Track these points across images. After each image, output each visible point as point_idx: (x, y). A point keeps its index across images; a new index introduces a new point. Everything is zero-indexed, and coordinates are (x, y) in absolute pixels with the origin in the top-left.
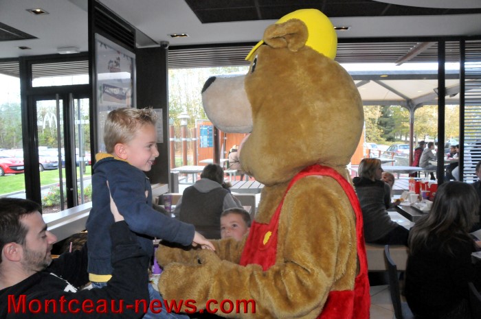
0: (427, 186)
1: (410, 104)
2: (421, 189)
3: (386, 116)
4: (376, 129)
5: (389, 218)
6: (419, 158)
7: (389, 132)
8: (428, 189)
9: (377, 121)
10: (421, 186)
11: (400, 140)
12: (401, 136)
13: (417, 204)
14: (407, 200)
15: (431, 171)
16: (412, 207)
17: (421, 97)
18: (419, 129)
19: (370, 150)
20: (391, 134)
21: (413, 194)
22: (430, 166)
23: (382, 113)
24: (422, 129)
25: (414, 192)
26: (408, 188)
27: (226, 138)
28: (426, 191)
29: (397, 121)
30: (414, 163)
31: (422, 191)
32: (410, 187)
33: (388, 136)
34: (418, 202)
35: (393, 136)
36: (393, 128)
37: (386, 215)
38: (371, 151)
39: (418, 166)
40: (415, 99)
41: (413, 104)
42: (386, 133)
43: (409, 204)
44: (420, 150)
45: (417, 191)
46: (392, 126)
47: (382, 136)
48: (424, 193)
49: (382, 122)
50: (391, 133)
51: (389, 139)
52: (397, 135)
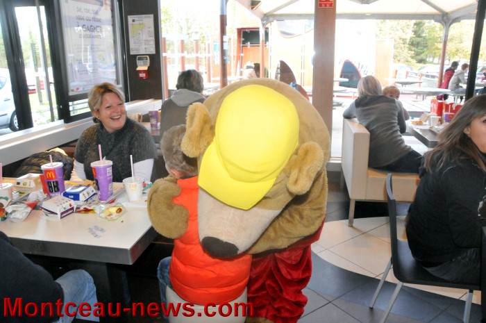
0: (452, 108)
1: (445, 18)
2: (444, 110)
3: (419, 36)
4: (406, 50)
5: (403, 141)
6: (449, 81)
7: (421, 53)
8: (452, 111)
9: (408, 41)
10: (444, 107)
11: (432, 63)
12: (434, 58)
13: (436, 127)
14: (427, 123)
15: (461, 95)
16: (431, 131)
17: (459, 9)
18: (454, 50)
19: (396, 71)
20: (423, 56)
21: (434, 116)
22: (460, 89)
23: (415, 32)
24: (458, 50)
25: (435, 114)
26: (429, 110)
27: (242, 55)
28: (449, 113)
29: (430, 41)
30: (443, 85)
31: (444, 113)
32: (431, 108)
33: (419, 57)
34: (438, 125)
35: (425, 57)
36: (425, 49)
37: (399, 138)
38: (398, 73)
39: (447, 88)
40: (453, 12)
41: (448, 19)
42: (418, 54)
43: (427, 127)
44: (451, 72)
45: (440, 113)
46: (425, 47)
47: (412, 57)
48: (447, 115)
49: (414, 43)
50: (423, 54)
51: (421, 61)
52: (430, 57)
